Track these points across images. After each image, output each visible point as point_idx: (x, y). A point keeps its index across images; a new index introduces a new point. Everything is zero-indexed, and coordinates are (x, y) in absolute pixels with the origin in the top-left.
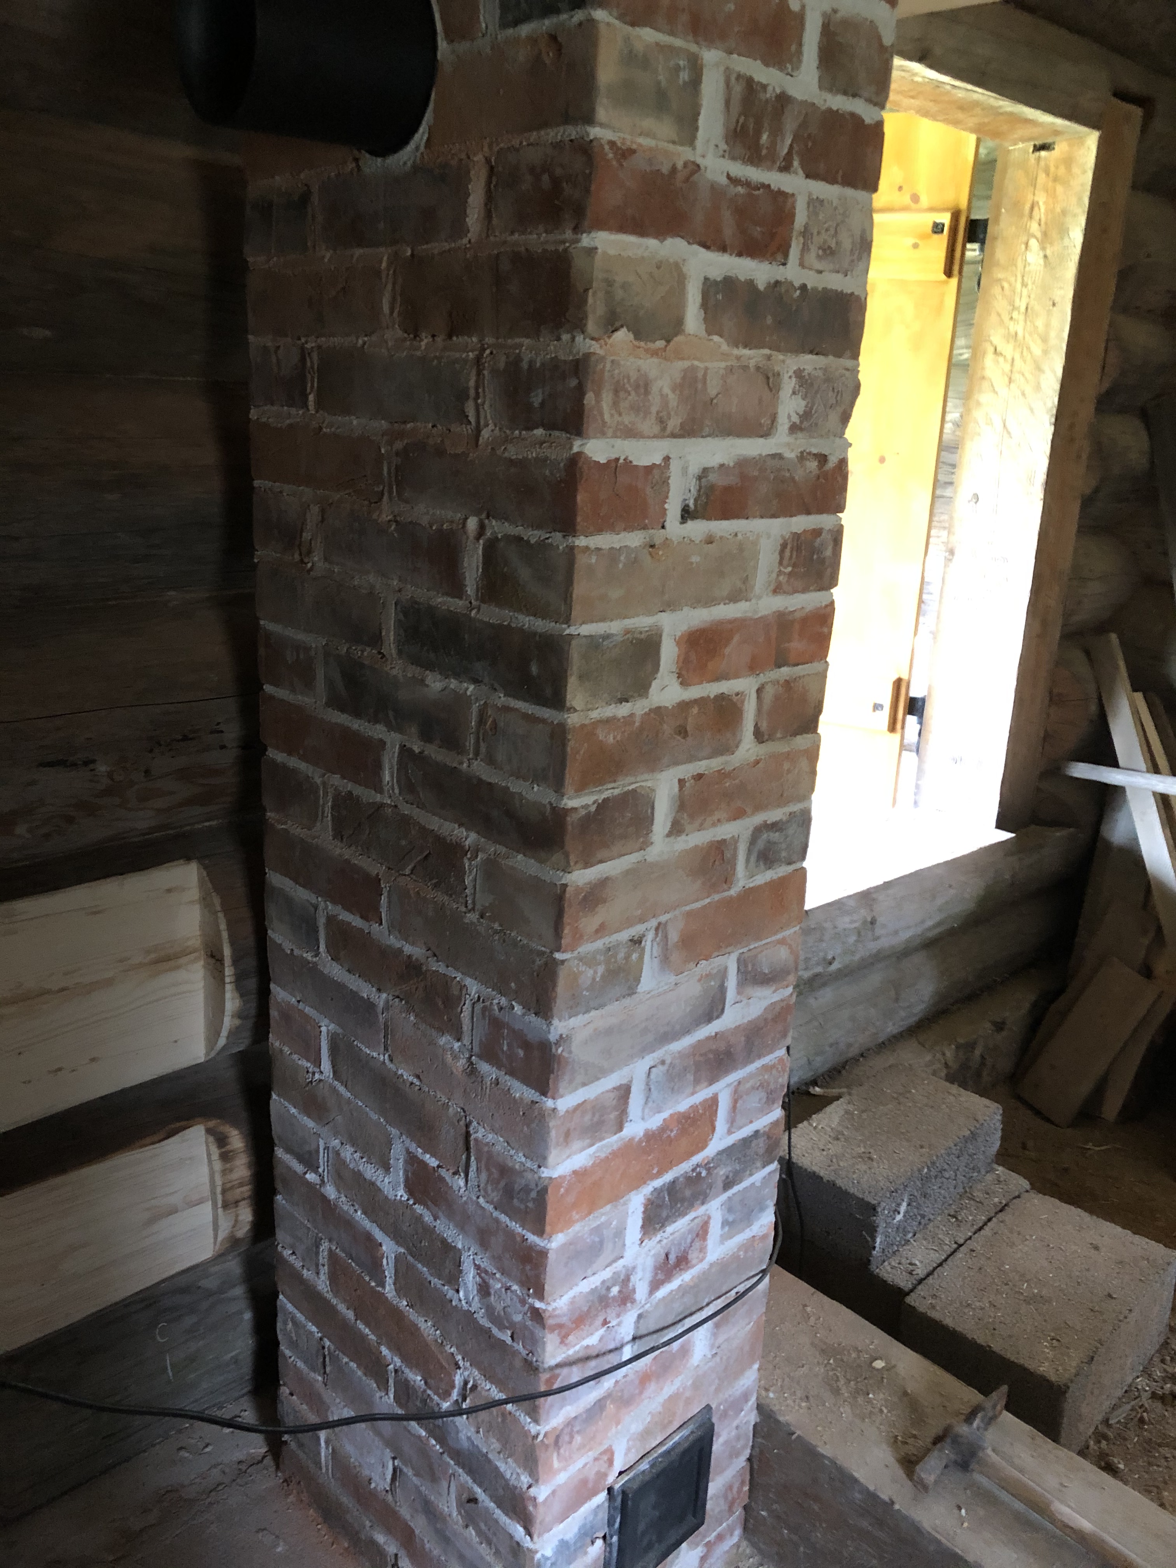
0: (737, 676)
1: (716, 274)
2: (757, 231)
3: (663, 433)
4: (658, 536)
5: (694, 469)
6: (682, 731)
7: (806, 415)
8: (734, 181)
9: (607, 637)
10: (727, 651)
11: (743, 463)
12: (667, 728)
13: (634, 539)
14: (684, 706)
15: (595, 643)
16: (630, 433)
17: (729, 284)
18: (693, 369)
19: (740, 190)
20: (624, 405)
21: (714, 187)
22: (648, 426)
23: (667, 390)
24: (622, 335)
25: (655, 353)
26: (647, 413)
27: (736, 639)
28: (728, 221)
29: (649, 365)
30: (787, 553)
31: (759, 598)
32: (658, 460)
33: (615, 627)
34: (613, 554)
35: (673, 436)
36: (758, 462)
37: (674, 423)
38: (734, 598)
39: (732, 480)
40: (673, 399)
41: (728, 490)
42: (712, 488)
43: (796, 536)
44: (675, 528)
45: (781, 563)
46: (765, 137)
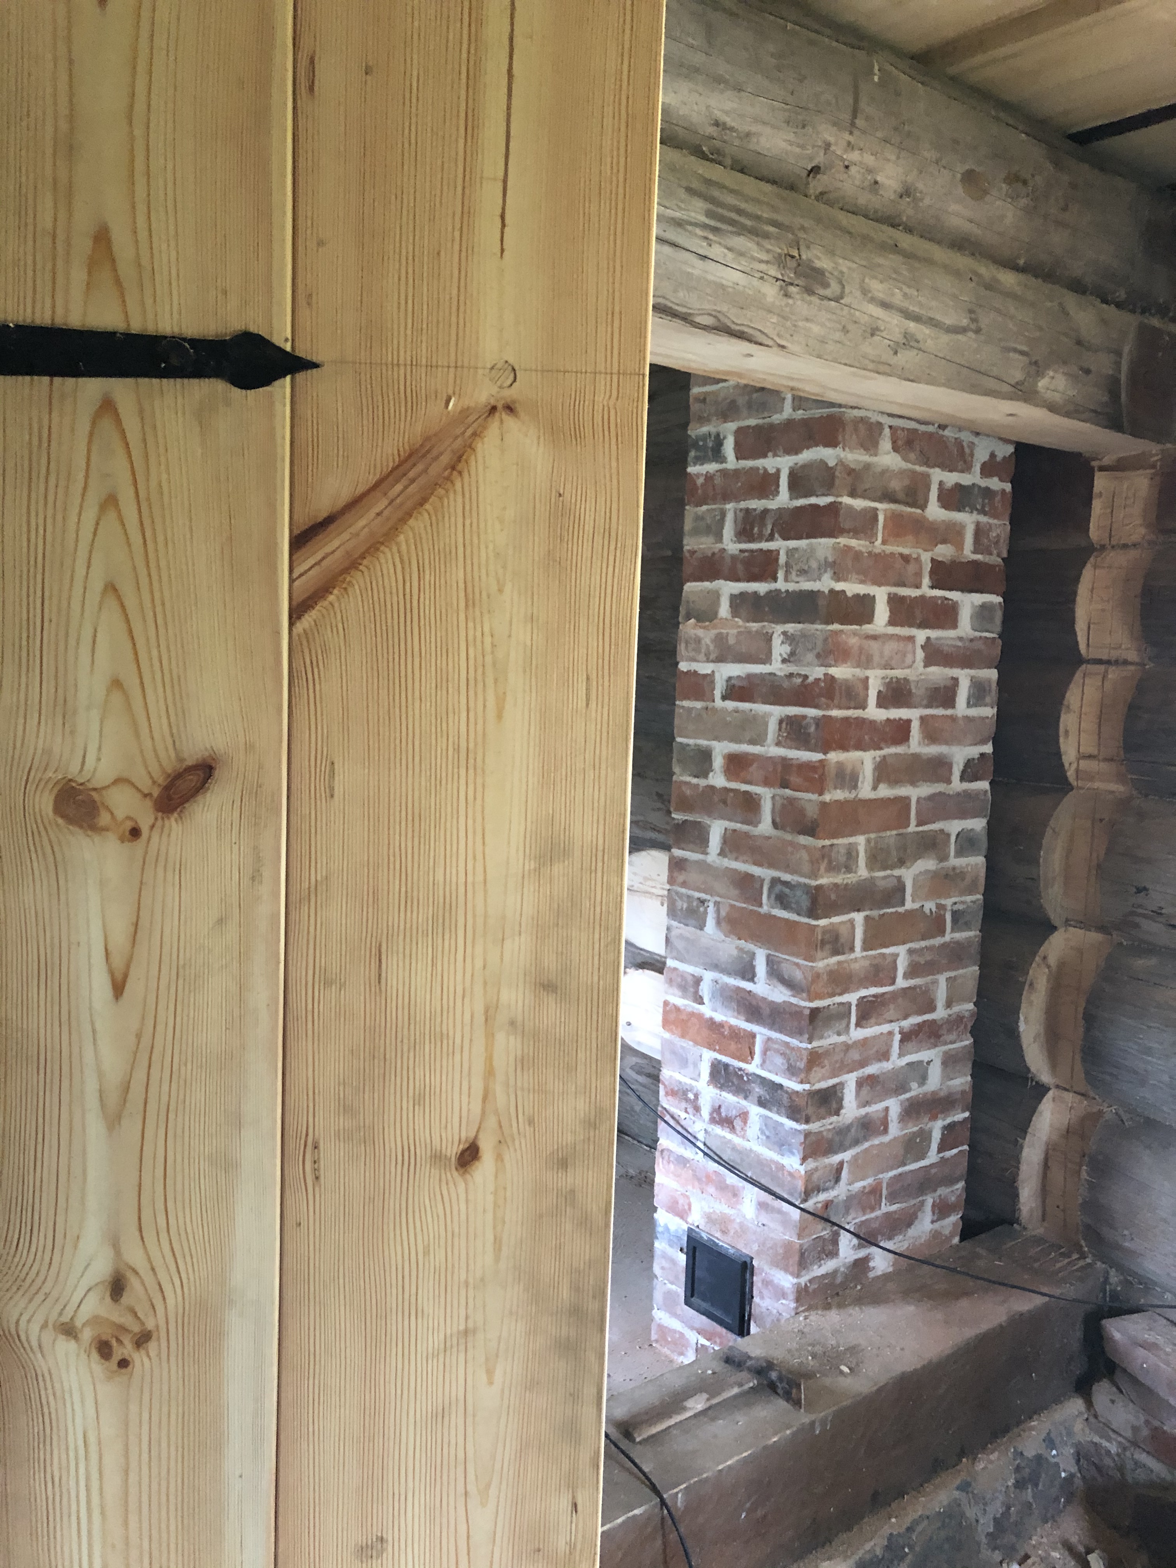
0: (757, 785)
1: (736, 592)
2: (756, 570)
3: (708, 661)
4: (710, 705)
5: (725, 677)
6: (725, 802)
7: (792, 654)
8: (741, 551)
9: (688, 745)
10: (751, 769)
11: (749, 676)
12: (716, 798)
13: (699, 705)
14: (726, 790)
15: (684, 746)
16: (694, 660)
17: (743, 595)
18: (721, 633)
19: (746, 554)
20: (690, 649)
21: (733, 557)
22: (702, 657)
23: (708, 642)
24: (693, 621)
25: (704, 628)
26: (700, 652)
27: (755, 765)
28: (740, 567)
29: (700, 632)
30: (784, 725)
31: (769, 746)
32: (709, 672)
33: (691, 742)
34: (690, 710)
35: (713, 661)
36: (762, 676)
37: (712, 657)
38: (752, 742)
39: (744, 683)
40: (712, 647)
41: (742, 688)
42: (734, 686)
43: (788, 717)
44: (719, 703)
45: (780, 730)
46: (756, 529)
